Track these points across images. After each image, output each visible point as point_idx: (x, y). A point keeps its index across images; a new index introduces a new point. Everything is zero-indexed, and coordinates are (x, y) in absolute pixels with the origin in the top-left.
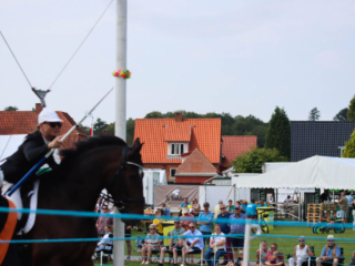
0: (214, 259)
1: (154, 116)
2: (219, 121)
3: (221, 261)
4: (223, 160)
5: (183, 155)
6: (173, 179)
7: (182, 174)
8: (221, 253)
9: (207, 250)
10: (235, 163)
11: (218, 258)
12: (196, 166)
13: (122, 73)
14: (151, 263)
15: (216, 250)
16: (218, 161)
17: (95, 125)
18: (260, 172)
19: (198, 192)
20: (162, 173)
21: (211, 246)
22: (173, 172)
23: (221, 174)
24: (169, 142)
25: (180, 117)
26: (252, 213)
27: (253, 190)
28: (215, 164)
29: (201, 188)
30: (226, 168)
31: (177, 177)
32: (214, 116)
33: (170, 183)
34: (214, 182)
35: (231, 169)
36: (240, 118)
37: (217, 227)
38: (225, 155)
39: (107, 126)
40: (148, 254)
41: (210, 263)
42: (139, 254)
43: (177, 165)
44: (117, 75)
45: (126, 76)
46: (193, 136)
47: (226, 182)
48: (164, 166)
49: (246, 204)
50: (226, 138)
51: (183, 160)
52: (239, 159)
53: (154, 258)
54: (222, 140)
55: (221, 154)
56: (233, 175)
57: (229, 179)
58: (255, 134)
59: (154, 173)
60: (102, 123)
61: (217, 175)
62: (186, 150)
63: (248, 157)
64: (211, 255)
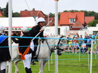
0: (83, 51)
1: (65, 11)
2: (84, 13)
3: (85, 51)
4: (85, 23)
5: (74, 22)
6: (71, 29)
7: (74, 27)
8: (85, 49)
9: (81, 48)
10: (88, 24)
11: (84, 50)
12: (78, 25)
14: (66, 52)
15: (83, 48)
16: (84, 23)
17: (50, 14)
18: (96, 26)
20: (68, 27)
21: (82, 47)
22: (71, 27)
23: (84, 27)
24: (70, 18)
25: (72, 11)
26: (93, 38)
27: (94, 32)
28: (83, 24)
29: (79, 31)
30: (86, 26)
31: (73, 28)
33: (70, 30)
34: (83, 29)
35: (87, 26)
36: (90, 11)
37: (83, 42)
38: (86, 22)
39: (52, 14)
43: (72, 25)
44: (55, 0)
46: (76, 17)
47: (86, 29)
48: (69, 25)
50: (86, 17)
51: (74, 23)
52: (90, 23)
53: (66, 51)
54: (85, 18)
55: (84, 21)
56: (88, 27)
57: (87, 28)
58: (94, 16)
59: (66, 27)
60: (51, 14)
61: (83, 28)
62: (75, 21)
63: (92, 22)
64: (82, 49)
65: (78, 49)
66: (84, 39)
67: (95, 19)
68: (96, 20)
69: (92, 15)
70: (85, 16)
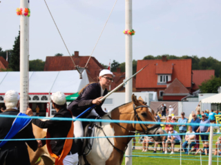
1: (149, 58)
2: (190, 61)
3: (193, 149)
4: (193, 85)
5: (168, 82)
6: (161, 98)
7: (167, 94)
8: (193, 144)
10: (201, 87)
11: (191, 147)
12: (176, 90)
13: (129, 32)
14: (149, 150)
15: (189, 143)
16: (190, 85)
17: (112, 65)
18: (217, 93)
19: (177, 106)
20: (155, 94)
21: (187, 139)
22: (162, 93)
23: (191, 94)
24: (159, 74)
25: (164, 58)
26: (212, 118)
27: (213, 104)
28: (188, 88)
29: (180, 103)
30: (195, 90)
31: (164, 96)
32: (187, 58)
33: (159, 100)
34: (187, 99)
35: (198, 91)
36: (203, 58)
38: (194, 82)
39: (119, 65)
40: (147, 145)
41: (186, 150)
42: (141, 145)
43: (164, 88)
44: (126, 33)
45: (132, 33)
46: (173, 70)
47: (195, 99)
48: (156, 89)
49: (208, 113)
50: (194, 72)
51: (168, 86)
52: (203, 85)
53: (150, 148)
54: (192, 73)
55: (192, 81)
56: (199, 95)
57: (197, 97)
58: (213, 69)
59: (150, 94)
60: (116, 63)
61: (189, 95)
62: (169, 79)
63: (209, 83)
64: (186, 145)
65: (177, 143)
66: (190, 121)
67: (217, 75)
68: (219, 79)
69: (209, 66)
70: (193, 68)
